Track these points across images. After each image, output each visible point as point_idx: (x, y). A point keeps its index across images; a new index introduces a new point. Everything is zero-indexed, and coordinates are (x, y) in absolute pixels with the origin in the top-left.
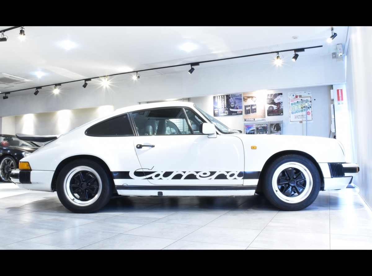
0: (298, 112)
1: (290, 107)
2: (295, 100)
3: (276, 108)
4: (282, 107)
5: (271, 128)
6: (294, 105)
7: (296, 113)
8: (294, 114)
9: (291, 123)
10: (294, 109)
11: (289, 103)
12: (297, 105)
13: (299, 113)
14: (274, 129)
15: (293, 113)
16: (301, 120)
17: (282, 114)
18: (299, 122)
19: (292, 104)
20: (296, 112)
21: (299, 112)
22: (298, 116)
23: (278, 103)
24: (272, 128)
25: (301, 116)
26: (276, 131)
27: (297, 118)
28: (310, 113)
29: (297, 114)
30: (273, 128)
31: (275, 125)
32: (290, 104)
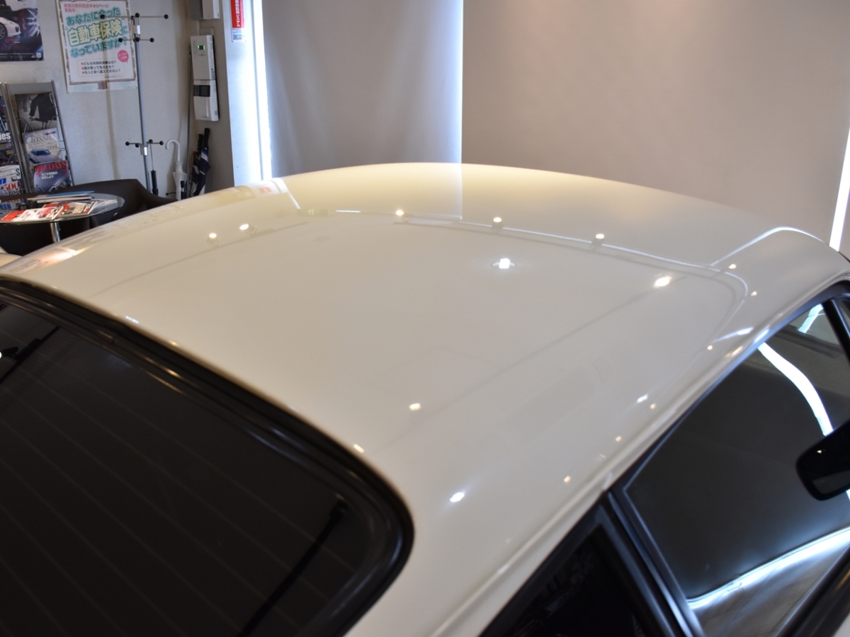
0: (90, 49)
1: (66, 32)
2: (80, 5)
3: (17, 30)
4: (36, 29)
5: (22, 111)
6: (76, 26)
7: (87, 55)
8: (79, 57)
9: (71, 88)
10: (77, 39)
11: (61, 16)
12: (87, 24)
13: (94, 54)
14: (32, 113)
15: (75, 54)
16: (101, 78)
17: (39, 55)
18: (97, 85)
19: (70, 20)
20: (85, 51)
21: (95, 51)
22: (93, 66)
23: (20, 11)
24: (26, 110)
25: (102, 65)
26: (40, 124)
27: (90, 70)
28: (127, 56)
29: (89, 58)
30: (29, 110)
31: (33, 97)
32: (65, 21)
